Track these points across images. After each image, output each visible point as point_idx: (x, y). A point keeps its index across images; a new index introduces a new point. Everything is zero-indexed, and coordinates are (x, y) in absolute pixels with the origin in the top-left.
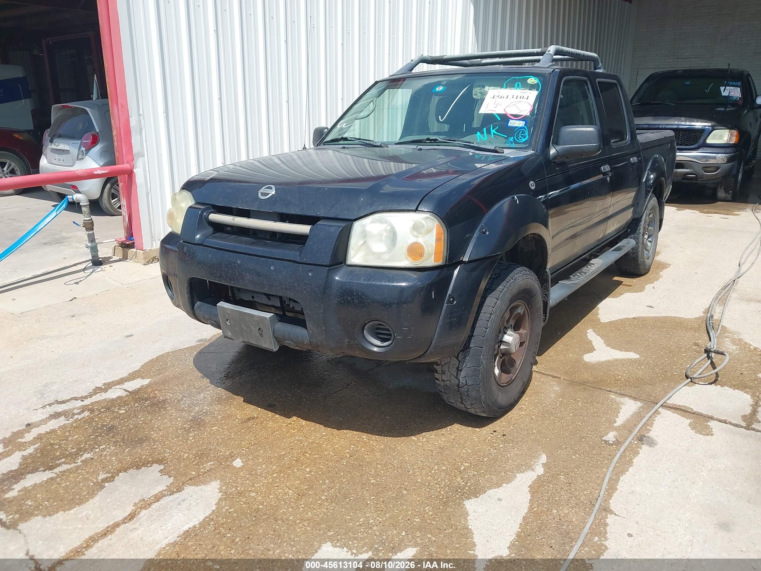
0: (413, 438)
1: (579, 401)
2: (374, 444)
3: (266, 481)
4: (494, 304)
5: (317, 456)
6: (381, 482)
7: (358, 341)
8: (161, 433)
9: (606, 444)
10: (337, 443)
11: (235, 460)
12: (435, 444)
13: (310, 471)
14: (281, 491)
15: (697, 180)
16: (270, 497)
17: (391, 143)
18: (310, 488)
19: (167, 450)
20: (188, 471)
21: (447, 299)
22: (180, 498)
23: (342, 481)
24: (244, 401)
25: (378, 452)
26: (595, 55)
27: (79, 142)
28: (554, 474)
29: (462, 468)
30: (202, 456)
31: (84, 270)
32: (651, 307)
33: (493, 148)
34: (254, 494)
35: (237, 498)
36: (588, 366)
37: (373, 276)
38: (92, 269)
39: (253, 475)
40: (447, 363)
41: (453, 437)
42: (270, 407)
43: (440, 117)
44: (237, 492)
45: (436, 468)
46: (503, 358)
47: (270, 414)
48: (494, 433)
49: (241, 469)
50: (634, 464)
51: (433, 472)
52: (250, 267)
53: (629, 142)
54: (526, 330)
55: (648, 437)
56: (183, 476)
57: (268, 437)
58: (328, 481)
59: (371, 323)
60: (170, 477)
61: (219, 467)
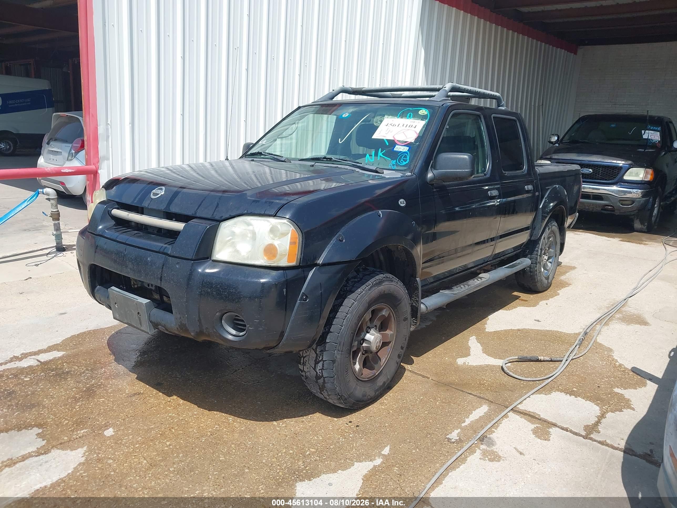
0: (275, 423)
1: (439, 400)
2: (237, 426)
3: (127, 451)
4: (351, 305)
5: (181, 432)
6: (229, 459)
7: (216, 330)
8: (52, 401)
9: (448, 441)
10: (204, 422)
11: (108, 429)
12: (292, 429)
13: (170, 445)
14: (137, 460)
15: (614, 211)
16: (125, 465)
17: (294, 159)
18: (164, 459)
19: (51, 416)
20: (62, 436)
21: (300, 296)
22: (44, 459)
23: (194, 456)
24: (137, 378)
25: (238, 433)
26: (497, 94)
27: (70, 145)
28: (389, 465)
29: (308, 453)
30: (79, 424)
31: (47, 254)
32: (538, 321)
33: (374, 169)
34: (112, 461)
35: (95, 464)
36: (458, 369)
37: (232, 271)
38: (54, 254)
39: (118, 444)
40: (308, 355)
41: (310, 424)
42: (158, 386)
43: (340, 139)
44: (97, 458)
45: (284, 451)
46: (366, 355)
47: (155, 391)
48: (349, 424)
49: (109, 438)
50: (467, 462)
51: (280, 454)
52: (132, 257)
53: (526, 172)
54: (392, 331)
55: (490, 438)
56: (55, 440)
57: (145, 412)
58: (182, 455)
59: (228, 314)
60: (43, 440)
61: (91, 434)
